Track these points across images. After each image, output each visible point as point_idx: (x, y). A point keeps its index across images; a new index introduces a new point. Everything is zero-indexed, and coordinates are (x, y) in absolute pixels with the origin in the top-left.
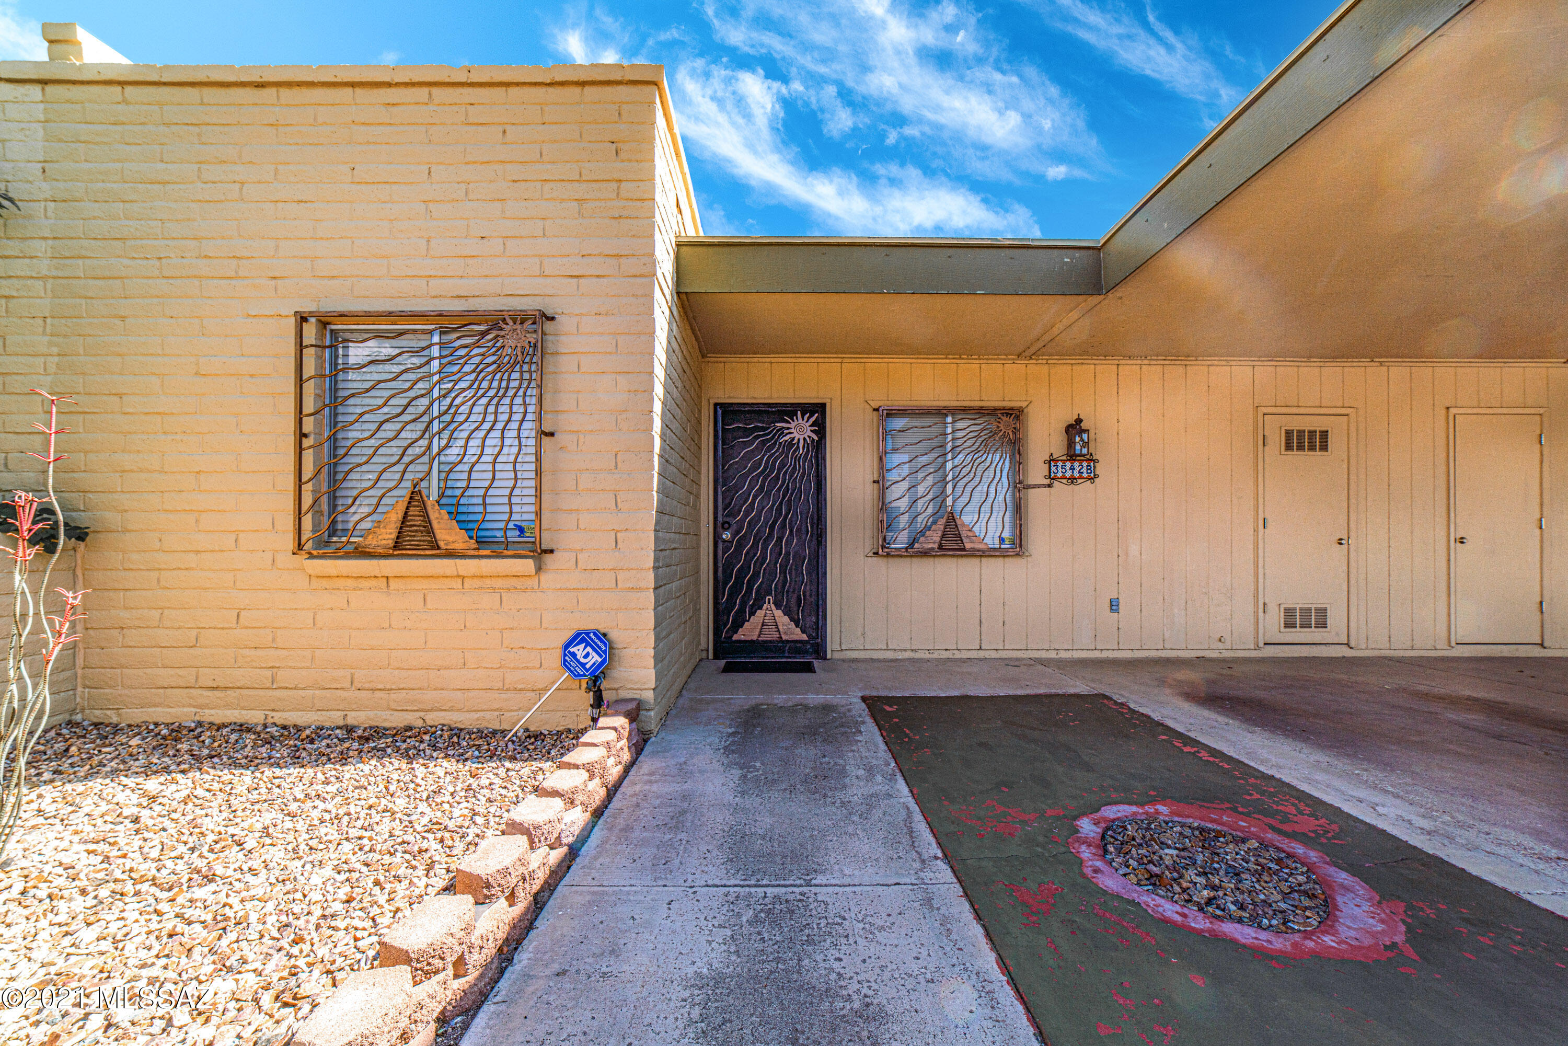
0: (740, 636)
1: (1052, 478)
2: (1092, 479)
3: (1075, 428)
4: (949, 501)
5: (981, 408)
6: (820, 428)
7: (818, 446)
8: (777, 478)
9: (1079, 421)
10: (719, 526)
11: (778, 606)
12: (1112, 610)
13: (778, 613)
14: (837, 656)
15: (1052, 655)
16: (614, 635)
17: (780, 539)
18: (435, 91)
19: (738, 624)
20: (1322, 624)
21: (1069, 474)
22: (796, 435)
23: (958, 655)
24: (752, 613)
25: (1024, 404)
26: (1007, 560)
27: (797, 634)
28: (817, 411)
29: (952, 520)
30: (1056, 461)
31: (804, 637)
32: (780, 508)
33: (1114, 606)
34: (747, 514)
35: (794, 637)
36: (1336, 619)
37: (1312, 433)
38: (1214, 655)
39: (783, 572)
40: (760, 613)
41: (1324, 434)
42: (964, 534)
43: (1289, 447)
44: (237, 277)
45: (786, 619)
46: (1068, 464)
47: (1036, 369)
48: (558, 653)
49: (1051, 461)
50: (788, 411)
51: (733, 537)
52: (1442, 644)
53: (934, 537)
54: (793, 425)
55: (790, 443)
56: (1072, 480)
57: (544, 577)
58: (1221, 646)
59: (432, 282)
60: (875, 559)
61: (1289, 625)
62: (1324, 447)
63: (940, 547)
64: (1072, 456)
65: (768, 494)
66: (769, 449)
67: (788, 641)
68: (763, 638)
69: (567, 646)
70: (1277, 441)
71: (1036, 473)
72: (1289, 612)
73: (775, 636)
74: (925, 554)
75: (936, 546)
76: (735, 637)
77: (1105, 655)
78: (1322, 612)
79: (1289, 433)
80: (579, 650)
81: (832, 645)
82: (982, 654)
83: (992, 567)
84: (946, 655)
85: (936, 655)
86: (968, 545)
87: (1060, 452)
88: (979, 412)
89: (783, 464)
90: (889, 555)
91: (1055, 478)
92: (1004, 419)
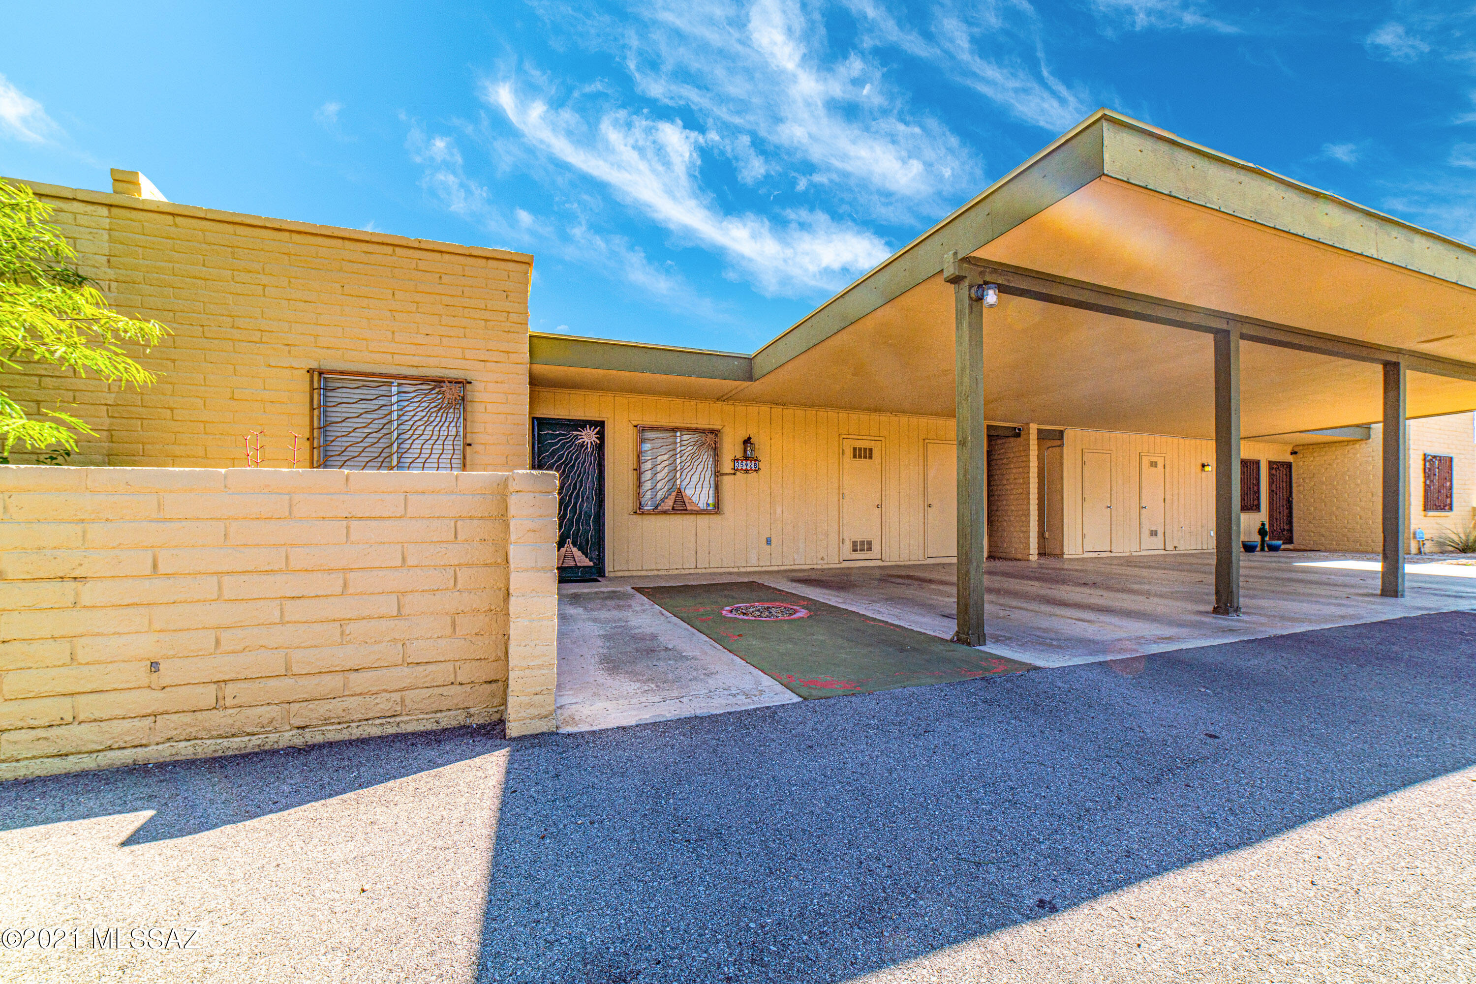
1: (736, 470)
2: (757, 471)
3: (747, 441)
4: (678, 482)
5: (697, 428)
6: (601, 436)
7: (600, 447)
8: (573, 466)
9: (749, 438)
11: (575, 545)
12: (768, 544)
13: (575, 550)
14: (612, 574)
15: (736, 570)
17: (575, 504)
18: (397, 249)
20: (870, 549)
21: (744, 468)
22: (586, 440)
23: (683, 572)
25: (720, 427)
26: (711, 516)
27: (587, 562)
28: (600, 425)
29: (679, 492)
30: (738, 460)
31: (591, 564)
32: (575, 484)
33: (769, 541)
35: (585, 564)
36: (876, 546)
37: (865, 449)
38: (819, 567)
39: (578, 523)
40: (563, 550)
41: (871, 450)
42: (686, 501)
43: (855, 456)
44: (261, 342)
45: (580, 553)
46: (744, 462)
47: (728, 408)
49: (735, 460)
50: (581, 424)
52: (921, 558)
53: (670, 502)
54: (584, 433)
55: (582, 445)
56: (746, 471)
58: (822, 562)
59: (396, 357)
60: (635, 516)
61: (855, 550)
62: (871, 457)
63: (673, 509)
64: (746, 458)
66: (568, 448)
67: (580, 567)
68: (565, 565)
70: (849, 453)
71: (727, 467)
72: (855, 543)
73: (572, 564)
74: (665, 513)
75: (670, 508)
77: (764, 569)
78: (870, 543)
79: (854, 449)
81: (608, 568)
82: (696, 571)
83: (703, 520)
84: (676, 572)
85: (671, 572)
86: (689, 508)
87: (740, 455)
88: (696, 430)
89: (577, 458)
90: (643, 513)
91: (737, 470)
92: (710, 435)
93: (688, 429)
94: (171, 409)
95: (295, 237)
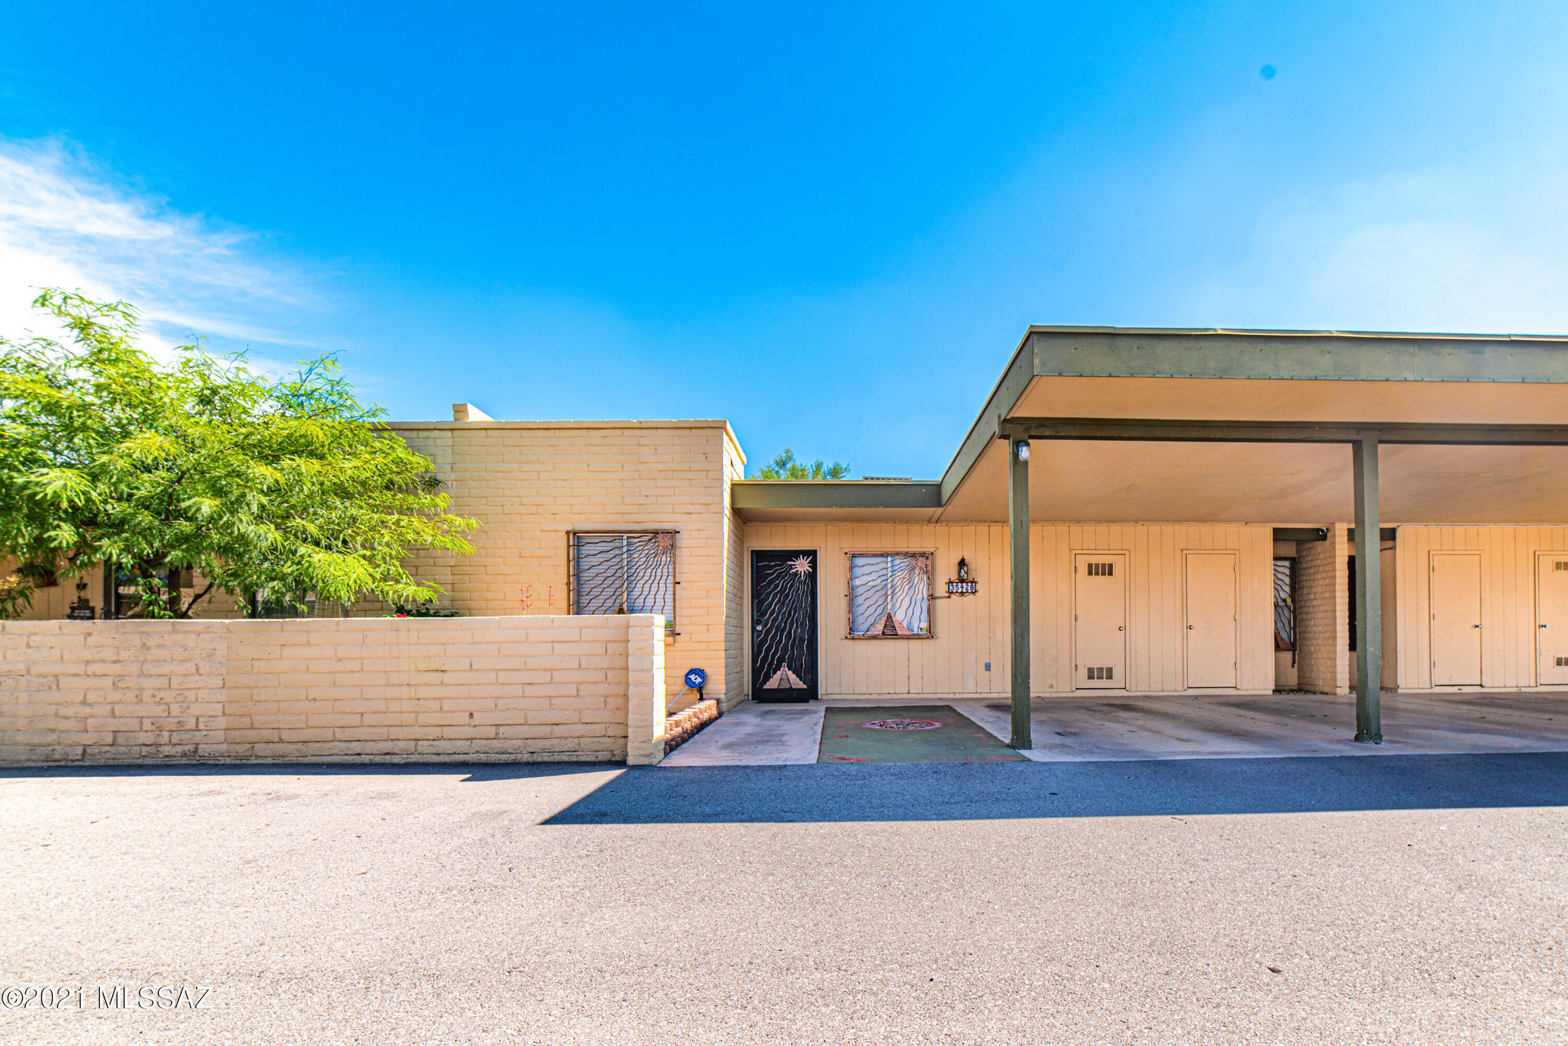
0: (767, 686)
1: (950, 593)
2: (974, 592)
3: (962, 563)
4: (889, 606)
5: (907, 553)
6: (814, 564)
7: (813, 575)
8: (789, 593)
9: (963, 560)
10: (755, 623)
11: (789, 669)
12: (986, 670)
13: (790, 673)
14: (824, 697)
15: (951, 696)
16: (707, 670)
17: (790, 630)
18: (625, 431)
19: (767, 678)
20: (1110, 677)
21: (960, 590)
22: (800, 569)
23: (895, 697)
24: (775, 673)
25: (932, 550)
26: (924, 641)
27: (801, 685)
28: (812, 555)
29: (889, 617)
30: (952, 583)
31: (805, 687)
32: (790, 612)
33: (988, 667)
34: (771, 615)
35: (799, 686)
36: (1118, 673)
37: (1104, 565)
38: (1049, 695)
39: (792, 648)
40: (779, 673)
41: (1111, 566)
42: (897, 626)
43: (1090, 573)
44: (537, 514)
45: (794, 676)
46: (960, 585)
47: (941, 528)
48: (683, 678)
49: (950, 582)
50: (795, 554)
51: (763, 628)
52: (1179, 688)
53: (879, 629)
54: (797, 563)
55: (796, 574)
56: (962, 594)
57: (677, 645)
58: (1051, 690)
59: (625, 516)
60: (847, 641)
61: (1091, 677)
62: (1111, 574)
63: (883, 633)
64: (962, 581)
65: (783, 603)
66: (784, 577)
67: (795, 689)
68: (781, 687)
69: (687, 675)
70: (1083, 569)
71: (941, 590)
72: (1090, 671)
73: (788, 686)
74: (874, 637)
75: (880, 633)
76: (765, 687)
77: (982, 696)
78: (1110, 670)
79: (1090, 566)
80: (693, 677)
81: (821, 691)
82: (909, 696)
83: (915, 645)
84: (888, 696)
85: (883, 697)
86: (899, 632)
87: (954, 577)
88: (906, 554)
89: (791, 586)
90: (853, 638)
91: (952, 593)
92: (920, 559)
93: (897, 554)
94: (485, 567)
95: (558, 432)
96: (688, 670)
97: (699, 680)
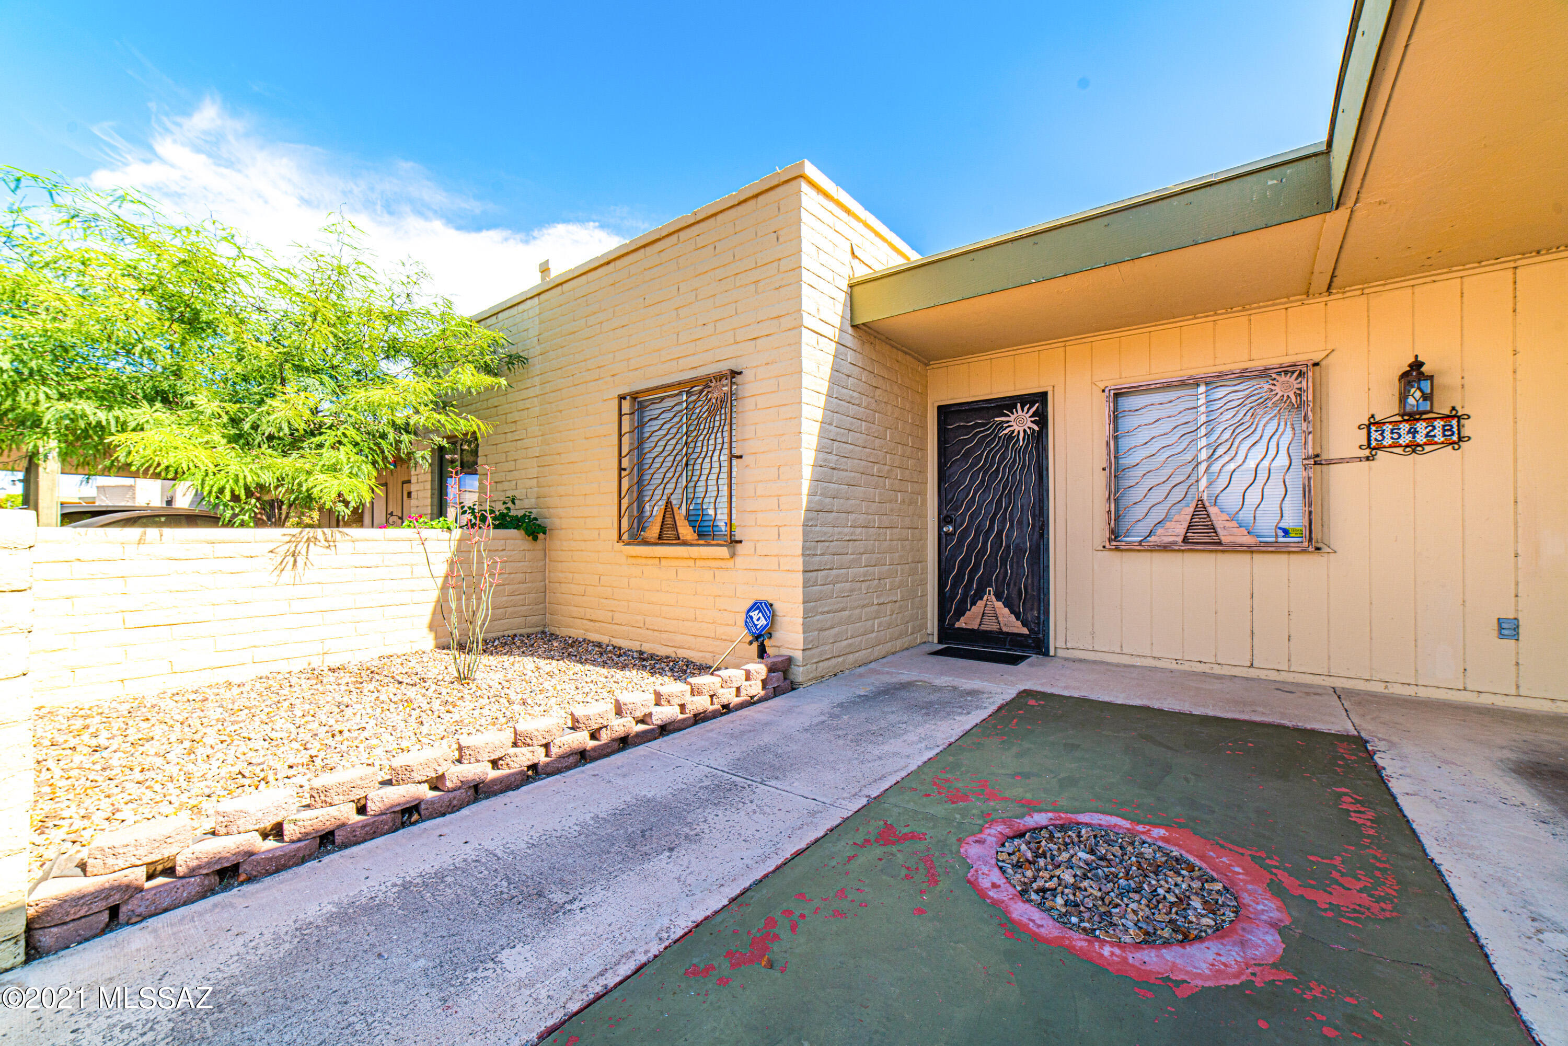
0: (961, 624)
1: (1373, 449)
2: (1456, 444)
3: (1414, 375)
4: (1202, 486)
5: (1246, 369)
6: (1042, 419)
7: (1039, 438)
8: (997, 469)
9: (1417, 365)
10: (944, 520)
11: (999, 598)
12: (1502, 635)
13: (999, 604)
14: (1061, 653)
15: (1377, 688)
17: (1000, 533)
19: (960, 612)
21: (1406, 439)
22: (1016, 428)
23: (1217, 670)
24: (973, 603)
25: (1318, 355)
26: (1293, 557)
27: (1016, 626)
28: (1037, 401)
29: (1201, 506)
30: (1380, 423)
31: (1025, 631)
32: (999, 501)
33: (1507, 629)
34: (968, 508)
35: (1016, 631)
39: (1003, 563)
40: (980, 604)
42: (1219, 525)
45: (1006, 610)
46: (1405, 427)
49: (1373, 424)
50: (1008, 404)
51: (955, 531)
53: (1176, 529)
54: (1012, 417)
55: (1010, 437)
56: (1413, 447)
57: (738, 560)
60: (1106, 553)
63: (1185, 540)
64: (1413, 416)
65: (988, 488)
66: (988, 444)
67: (1008, 633)
68: (983, 628)
71: (1344, 442)
73: (995, 628)
74: (1166, 548)
75: (1180, 539)
76: (957, 625)
77: (1486, 699)
81: (1056, 640)
82: (1252, 673)
83: (1269, 564)
84: (1200, 668)
85: (1186, 667)
86: (1224, 539)
87: (1387, 408)
88: (1244, 375)
89: (1003, 458)
90: (1117, 549)
91: (1379, 448)
92: (1283, 378)
93: (1220, 376)
96: (750, 603)
97: (763, 622)
